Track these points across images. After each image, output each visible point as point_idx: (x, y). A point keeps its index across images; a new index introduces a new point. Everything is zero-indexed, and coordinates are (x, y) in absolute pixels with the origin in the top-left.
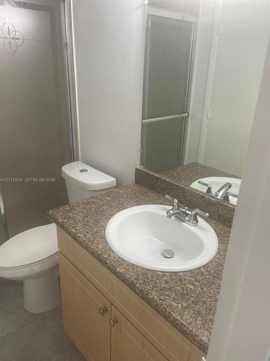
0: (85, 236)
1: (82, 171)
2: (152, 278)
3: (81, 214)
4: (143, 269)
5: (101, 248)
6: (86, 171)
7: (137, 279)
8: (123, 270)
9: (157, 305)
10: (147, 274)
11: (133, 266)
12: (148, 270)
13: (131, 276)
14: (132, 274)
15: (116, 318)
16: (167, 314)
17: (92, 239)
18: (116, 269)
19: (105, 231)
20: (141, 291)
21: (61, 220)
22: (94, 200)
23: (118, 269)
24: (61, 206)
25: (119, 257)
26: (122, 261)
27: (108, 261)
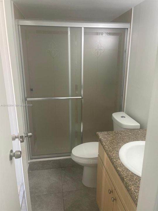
0: (109, 148)
1: (122, 117)
2: (136, 179)
3: (112, 138)
4: (132, 173)
5: (114, 156)
6: (125, 117)
7: (126, 177)
8: (121, 170)
9: (132, 193)
10: (134, 177)
11: (127, 170)
12: (135, 175)
13: (124, 174)
14: (125, 173)
15: (115, 198)
16: (136, 200)
17: (111, 150)
18: (117, 168)
19: (120, 148)
20: (126, 183)
21: (100, 138)
22: (122, 132)
23: (118, 168)
24: (103, 131)
25: (122, 163)
26: (122, 165)
27: (115, 163)
